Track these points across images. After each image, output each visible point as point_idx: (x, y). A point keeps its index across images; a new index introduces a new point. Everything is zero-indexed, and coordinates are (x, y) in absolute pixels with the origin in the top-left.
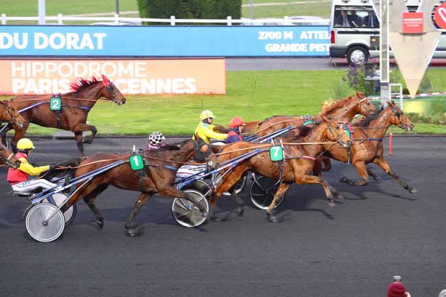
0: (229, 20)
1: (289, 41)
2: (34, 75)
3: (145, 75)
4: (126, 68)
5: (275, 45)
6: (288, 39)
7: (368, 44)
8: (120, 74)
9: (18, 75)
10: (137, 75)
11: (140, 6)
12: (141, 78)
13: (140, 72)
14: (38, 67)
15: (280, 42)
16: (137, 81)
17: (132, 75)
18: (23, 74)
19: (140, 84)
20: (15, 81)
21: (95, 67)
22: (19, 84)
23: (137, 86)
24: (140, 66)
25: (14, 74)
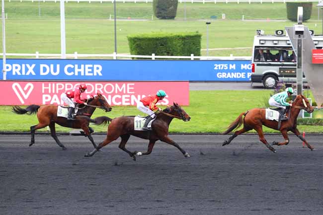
0: (192, 57)
1: (233, 71)
2: (57, 92)
3: (133, 93)
4: (120, 87)
5: (223, 73)
6: (232, 69)
7: (277, 73)
8: (116, 92)
9: (46, 92)
10: (128, 92)
11: (131, 48)
12: (131, 95)
13: (131, 90)
14: (60, 87)
15: (227, 71)
16: (129, 96)
17: (124, 92)
18: (50, 91)
19: (130, 98)
20: (44, 96)
21: (99, 87)
22: (47, 98)
23: (128, 100)
24: (130, 86)
25: (43, 92)
